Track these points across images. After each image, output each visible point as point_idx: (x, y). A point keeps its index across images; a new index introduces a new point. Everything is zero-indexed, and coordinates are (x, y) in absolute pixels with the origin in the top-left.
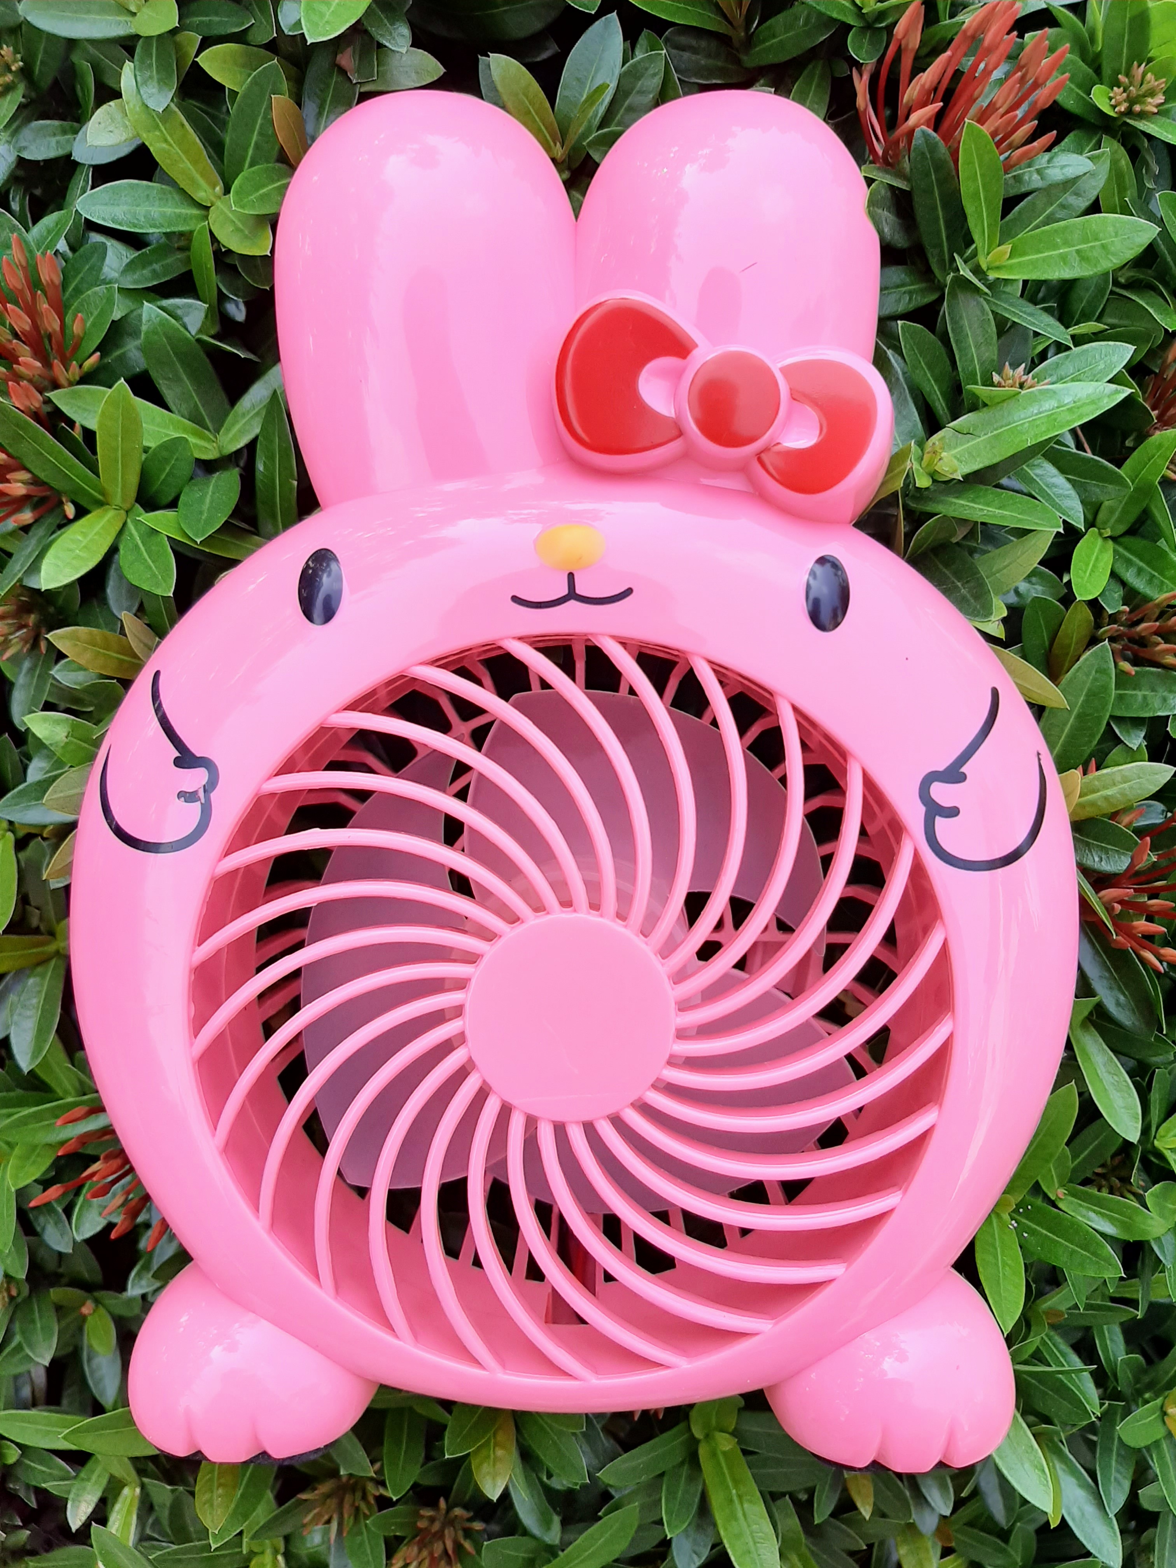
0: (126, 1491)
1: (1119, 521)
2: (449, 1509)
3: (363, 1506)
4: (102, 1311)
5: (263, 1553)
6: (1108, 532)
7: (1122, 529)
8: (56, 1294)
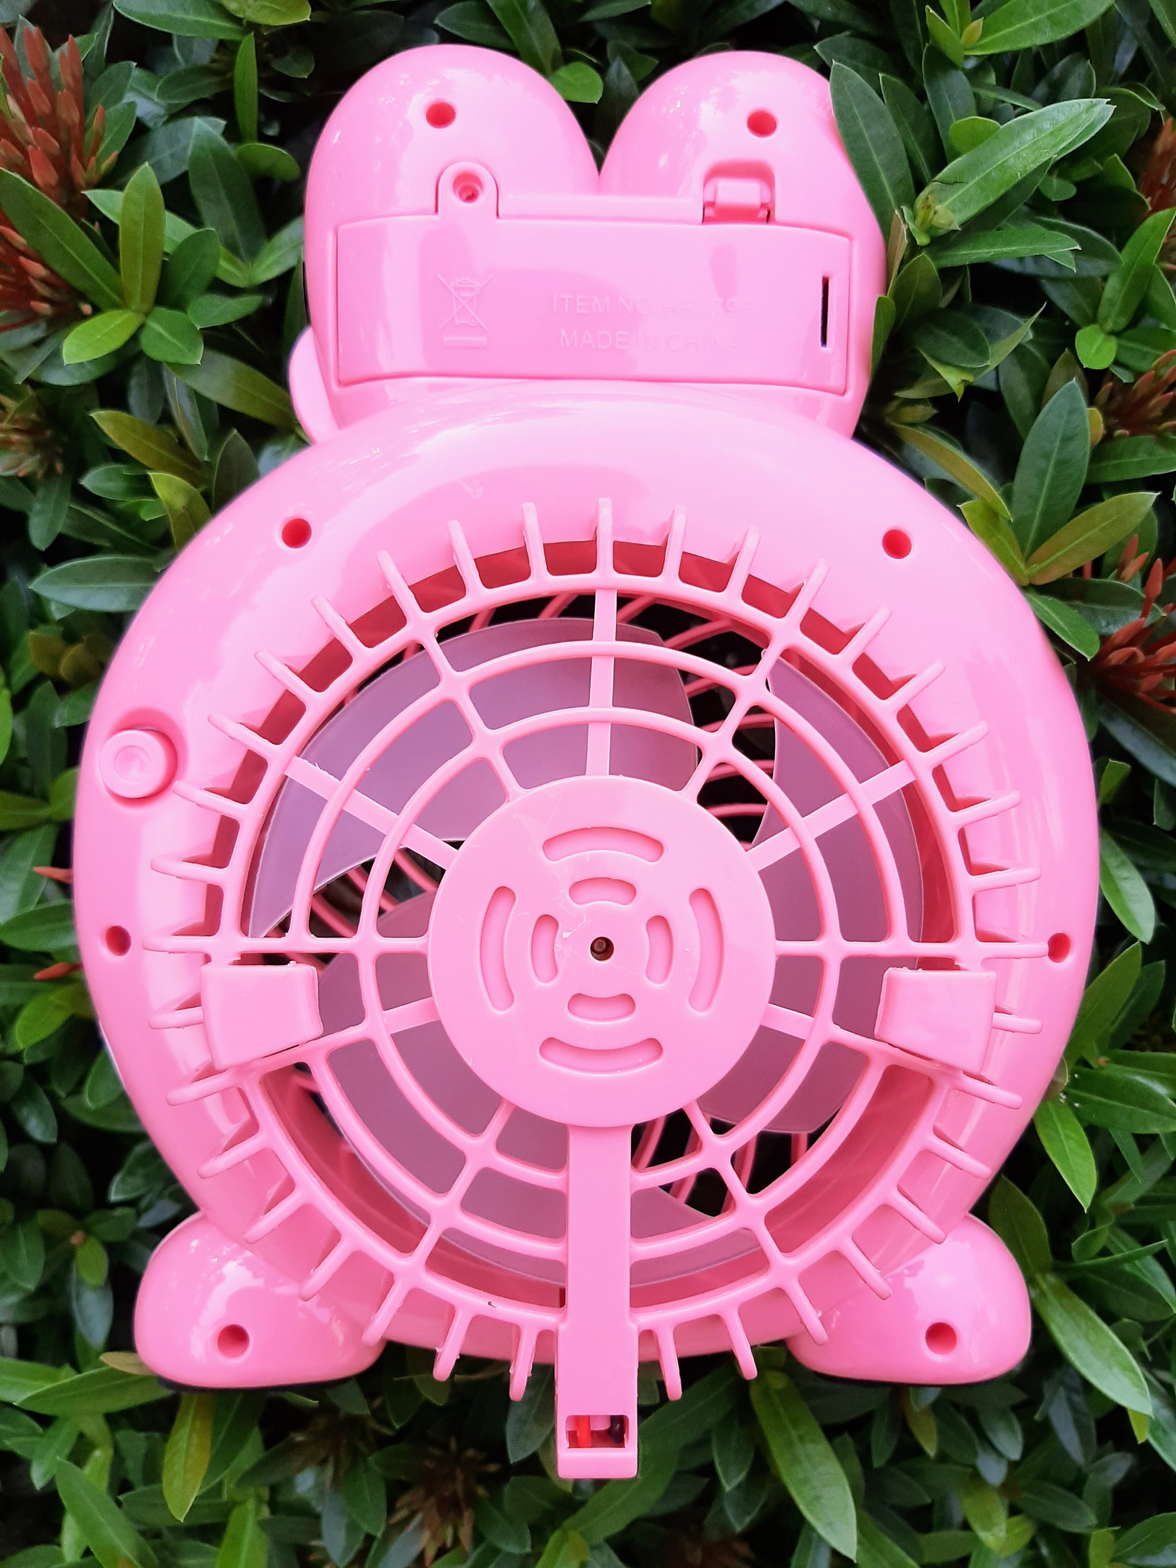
0: (98, 1453)
1: (1121, 313)
2: (461, 1449)
3: (361, 1446)
4: (93, 1241)
5: (244, 1502)
6: (1109, 325)
7: (1123, 322)
8: (43, 1218)
